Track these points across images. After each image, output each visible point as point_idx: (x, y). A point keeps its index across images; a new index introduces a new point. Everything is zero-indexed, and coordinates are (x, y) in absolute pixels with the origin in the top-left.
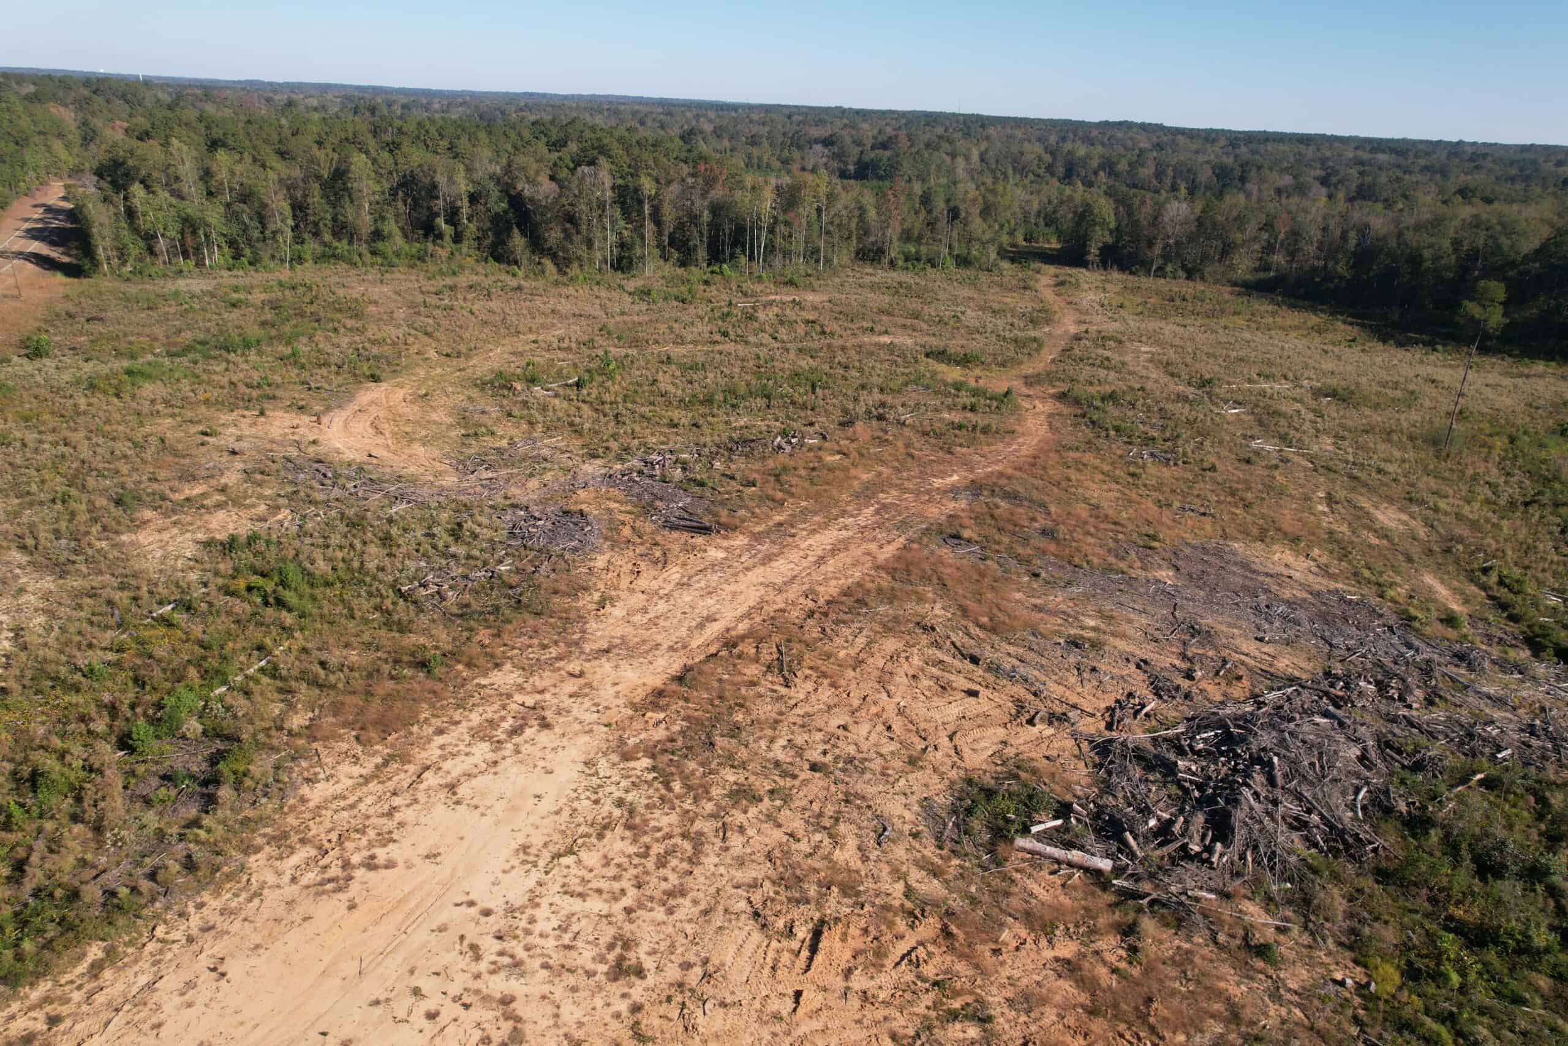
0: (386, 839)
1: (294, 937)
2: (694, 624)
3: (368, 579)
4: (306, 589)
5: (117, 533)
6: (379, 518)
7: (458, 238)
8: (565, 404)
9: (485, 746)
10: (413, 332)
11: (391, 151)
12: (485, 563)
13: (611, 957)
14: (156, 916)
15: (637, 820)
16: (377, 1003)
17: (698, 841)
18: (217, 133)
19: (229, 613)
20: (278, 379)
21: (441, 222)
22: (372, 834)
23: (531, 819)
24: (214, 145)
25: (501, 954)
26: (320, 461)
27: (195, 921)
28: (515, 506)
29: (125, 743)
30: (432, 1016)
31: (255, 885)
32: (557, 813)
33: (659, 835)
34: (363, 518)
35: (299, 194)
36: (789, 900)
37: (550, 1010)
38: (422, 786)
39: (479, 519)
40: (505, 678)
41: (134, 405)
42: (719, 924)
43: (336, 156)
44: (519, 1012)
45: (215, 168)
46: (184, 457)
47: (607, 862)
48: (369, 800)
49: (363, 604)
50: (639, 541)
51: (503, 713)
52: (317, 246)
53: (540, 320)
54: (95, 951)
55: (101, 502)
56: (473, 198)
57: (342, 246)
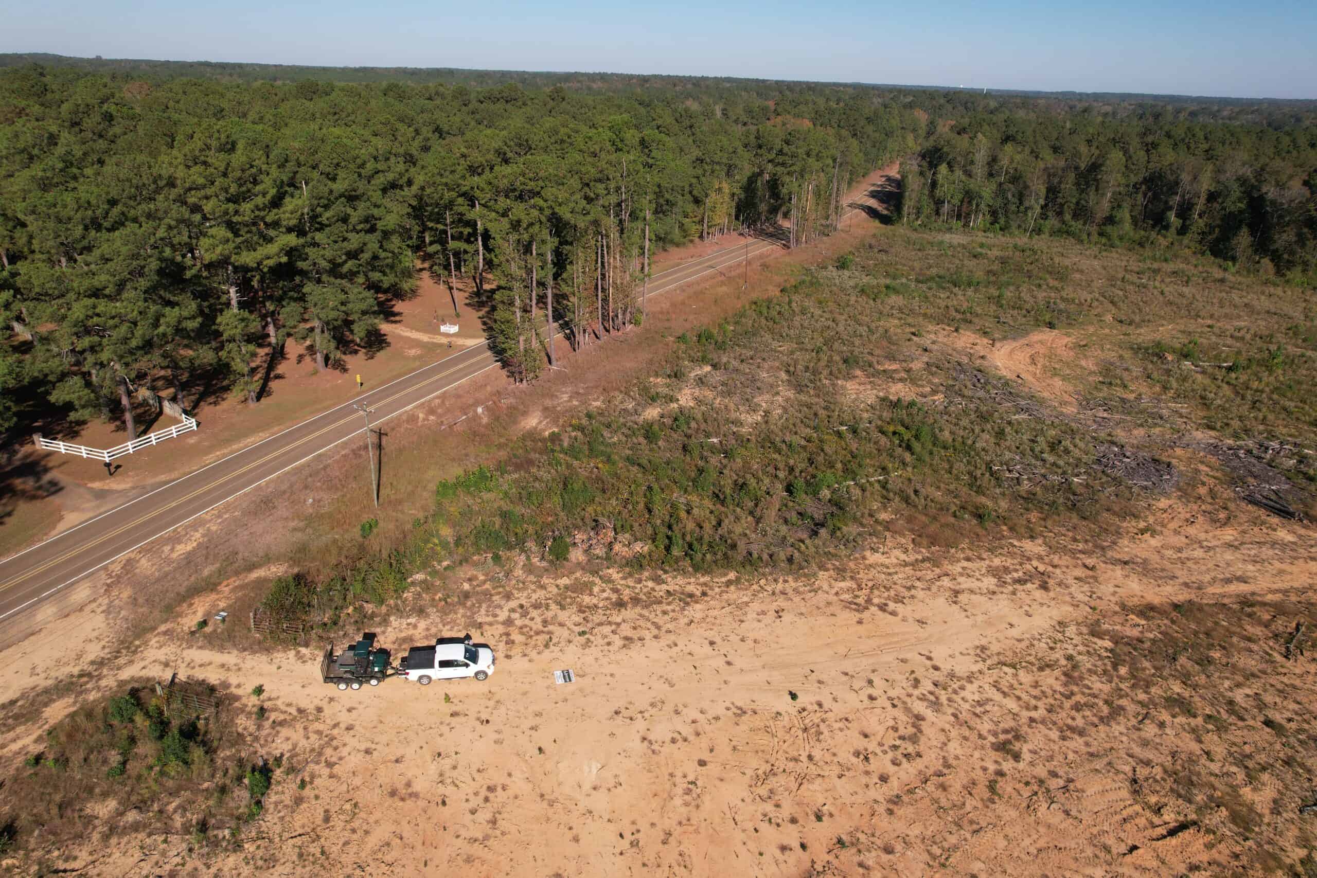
0: (899, 600)
1: (822, 620)
2: (1222, 576)
3: (973, 453)
4: (929, 446)
5: (837, 378)
6: (1002, 418)
7: (1182, 231)
8: (1207, 381)
9: (994, 581)
10: (1101, 299)
11: (1148, 151)
12: (1064, 473)
13: (1002, 737)
14: (764, 575)
15: (1076, 674)
16: (846, 674)
17: (1116, 712)
18: (1012, 130)
19: (875, 443)
20: (979, 310)
21: (1172, 217)
22: (892, 593)
23: (998, 635)
24: (1007, 139)
25: (931, 693)
26: (980, 371)
27: (780, 586)
28: (1113, 443)
29: (789, 489)
30: (872, 698)
31: (816, 586)
32: (1019, 641)
33: (1087, 691)
34: (991, 415)
35: (1056, 180)
36: (1172, 790)
37: (943, 738)
38: (938, 583)
39: (1077, 441)
40: (1033, 547)
41: (880, 307)
42: (1098, 767)
43: (1097, 152)
44: (923, 728)
45: (1000, 156)
46: (894, 344)
47: (1036, 685)
48: (900, 576)
49: (960, 466)
50: (1210, 500)
51: (1018, 567)
52: (1056, 223)
53: (1226, 310)
54: (732, 575)
55: (837, 358)
56: (1212, 197)
57: (1076, 225)
